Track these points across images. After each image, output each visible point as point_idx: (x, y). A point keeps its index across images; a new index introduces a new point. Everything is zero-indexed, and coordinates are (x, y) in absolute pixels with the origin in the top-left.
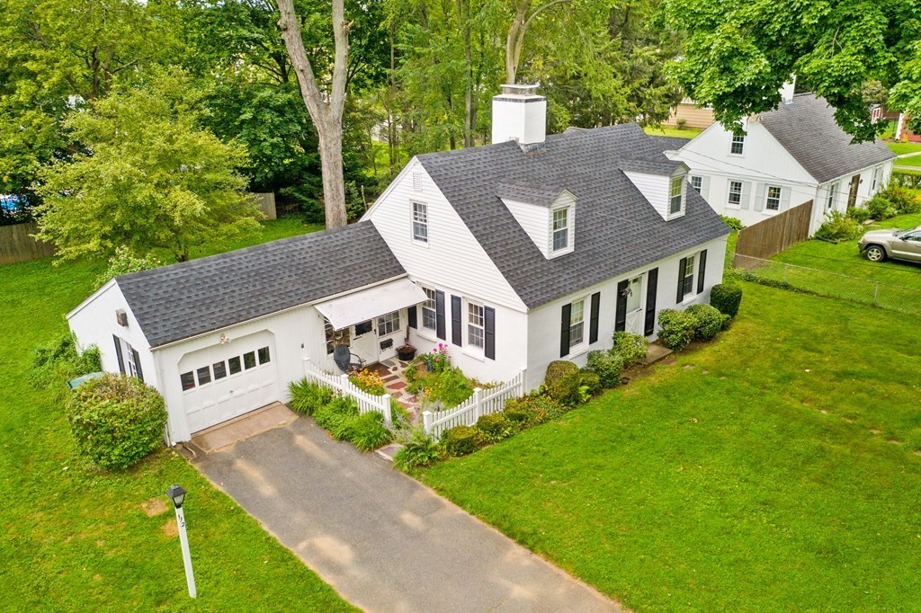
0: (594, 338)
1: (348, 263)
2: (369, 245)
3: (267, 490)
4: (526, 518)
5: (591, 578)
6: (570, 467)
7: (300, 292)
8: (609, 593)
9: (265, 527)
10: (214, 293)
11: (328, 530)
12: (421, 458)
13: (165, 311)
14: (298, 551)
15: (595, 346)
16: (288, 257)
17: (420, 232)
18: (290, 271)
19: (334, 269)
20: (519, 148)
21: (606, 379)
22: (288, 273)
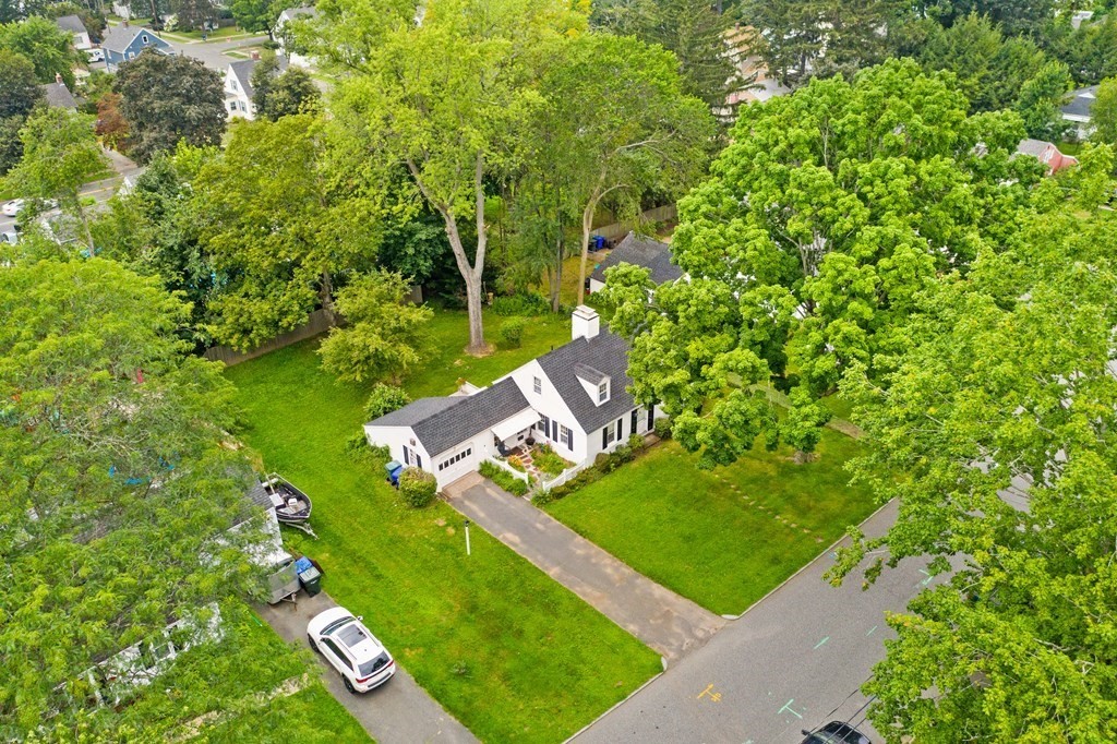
0: (620, 437)
2: (512, 391)
3: (482, 515)
4: (583, 526)
5: (604, 547)
6: (602, 504)
8: (610, 552)
9: (485, 530)
11: (510, 531)
12: (542, 501)
14: (500, 538)
15: (621, 442)
17: (538, 389)
20: (585, 340)
21: (621, 460)
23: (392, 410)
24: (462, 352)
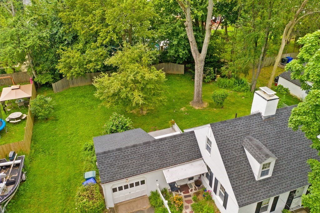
0: (273, 210)
1: (180, 152)
2: (191, 143)
7: (158, 164)
10: (127, 163)
13: (109, 169)
16: (157, 148)
17: (208, 148)
18: (157, 154)
19: (174, 154)
20: (261, 117)
22: (155, 155)
23: (116, 131)
24: (188, 104)
